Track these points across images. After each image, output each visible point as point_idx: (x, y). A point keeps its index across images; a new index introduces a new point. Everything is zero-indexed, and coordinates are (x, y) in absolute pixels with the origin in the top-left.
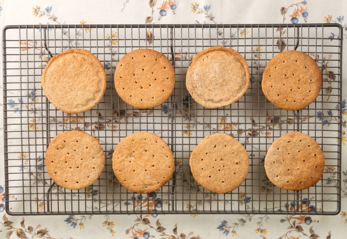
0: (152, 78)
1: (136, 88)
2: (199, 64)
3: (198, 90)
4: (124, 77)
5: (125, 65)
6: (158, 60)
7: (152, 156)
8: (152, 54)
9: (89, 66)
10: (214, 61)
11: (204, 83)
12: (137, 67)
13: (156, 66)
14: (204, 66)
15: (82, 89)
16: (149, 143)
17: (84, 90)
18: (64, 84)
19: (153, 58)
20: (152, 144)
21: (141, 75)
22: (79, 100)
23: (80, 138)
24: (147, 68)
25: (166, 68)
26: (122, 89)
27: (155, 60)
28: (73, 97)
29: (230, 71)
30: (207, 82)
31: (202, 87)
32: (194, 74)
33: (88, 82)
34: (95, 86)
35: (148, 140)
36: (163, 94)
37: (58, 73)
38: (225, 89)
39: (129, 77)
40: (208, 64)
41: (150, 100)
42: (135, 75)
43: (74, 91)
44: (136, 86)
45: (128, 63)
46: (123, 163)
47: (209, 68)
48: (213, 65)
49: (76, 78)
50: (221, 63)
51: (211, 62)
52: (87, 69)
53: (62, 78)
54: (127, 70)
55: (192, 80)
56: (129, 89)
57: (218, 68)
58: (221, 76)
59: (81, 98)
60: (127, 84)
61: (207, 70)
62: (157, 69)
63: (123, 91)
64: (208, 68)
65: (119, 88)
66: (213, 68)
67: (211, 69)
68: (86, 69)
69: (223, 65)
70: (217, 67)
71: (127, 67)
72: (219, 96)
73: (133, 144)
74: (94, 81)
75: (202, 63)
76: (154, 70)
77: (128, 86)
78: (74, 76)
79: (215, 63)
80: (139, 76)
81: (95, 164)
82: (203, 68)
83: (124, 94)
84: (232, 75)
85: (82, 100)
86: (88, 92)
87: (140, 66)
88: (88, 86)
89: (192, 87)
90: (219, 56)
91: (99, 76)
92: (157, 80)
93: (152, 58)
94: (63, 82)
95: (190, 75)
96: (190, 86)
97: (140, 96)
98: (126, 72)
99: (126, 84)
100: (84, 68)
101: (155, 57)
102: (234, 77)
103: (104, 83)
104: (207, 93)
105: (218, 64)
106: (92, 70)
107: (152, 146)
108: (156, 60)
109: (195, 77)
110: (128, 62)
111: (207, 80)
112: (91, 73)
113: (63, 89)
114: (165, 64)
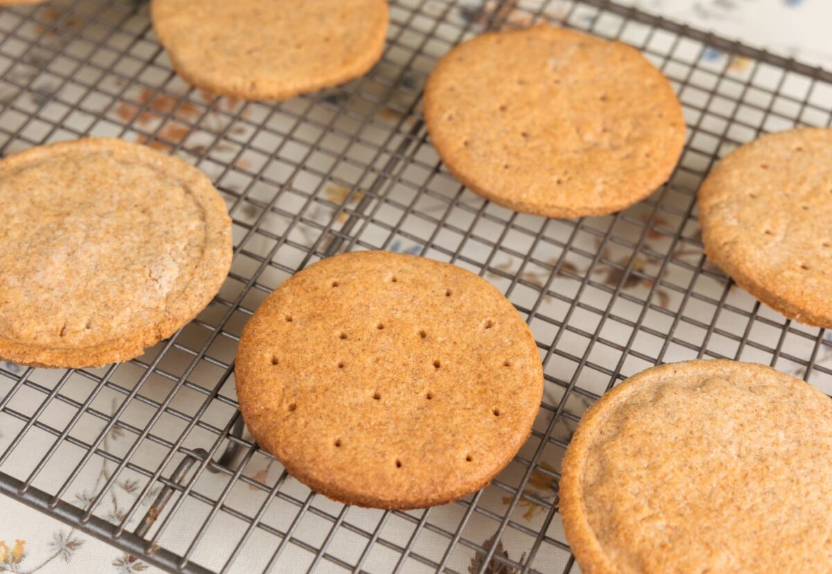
0: (356, 347)
1: (450, 345)
2: (118, 319)
3: (190, 233)
4: (480, 408)
5: (451, 451)
6: (286, 407)
7: (510, 108)
8: (294, 439)
9: (631, 521)
10: (46, 296)
11: (147, 242)
12: (398, 419)
13: (310, 382)
14: (102, 298)
15: (705, 442)
16: (497, 148)
17: (697, 434)
18: (791, 500)
19: (302, 421)
20: (488, 142)
21: (396, 382)
22: (739, 406)
23: (787, 274)
24: (355, 395)
25: (268, 356)
26: (517, 364)
27: (300, 409)
28: (763, 429)
29: (10, 234)
30: (136, 239)
31: (167, 233)
32: (166, 290)
33: (667, 458)
34: (636, 430)
35: (494, 160)
36: (346, 274)
37: (806, 554)
38: (82, 190)
39: (459, 397)
40: (80, 297)
41: (413, 280)
42: (423, 394)
43: (749, 451)
44: (447, 349)
45: (433, 451)
46: (637, 134)
47: (88, 279)
48: (60, 284)
49: (719, 501)
50: (23, 275)
51: (65, 298)
52: (646, 511)
53: (792, 529)
54: (451, 426)
55: (192, 274)
56: (483, 352)
57: (52, 263)
58: (60, 232)
59: (726, 406)
60: (479, 376)
61: (103, 276)
62: (311, 369)
63: (516, 356)
64: (94, 282)
65: (526, 377)
66: (70, 274)
67: (83, 273)
68: (651, 517)
69: (19, 265)
70: (50, 269)
71: (448, 437)
72: (122, 180)
73: (566, 173)
74: (630, 450)
75: (104, 313)
76: (328, 372)
77: (482, 368)
78: (726, 512)
79: (50, 289)
80: (409, 380)
81: (751, 175)
82: (113, 292)
83: (513, 343)
84: (16, 220)
85: (722, 400)
86: (684, 417)
87: (382, 416)
88: (671, 439)
89: (207, 252)
90: (12, 304)
91: (597, 467)
92: (338, 333)
93: (307, 423)
94: (793, 508)
95: (186, 299)
96: (212, 255)
97: (447, 309)
98: (457, 420)
99: (484, 378)
100: (660, 524)
101: (291, 421)
102: (13, 209)
103: (588, 430)
104: (162, 206)
105: (38, 277)
106: (620, 499)
107: (492, 135)
108: (293, 408)
109: (169, 275)
110: (430, 456)
111: (129, 244)
112: (633, 486)
113: (803, 480)
114: (264, 376)
